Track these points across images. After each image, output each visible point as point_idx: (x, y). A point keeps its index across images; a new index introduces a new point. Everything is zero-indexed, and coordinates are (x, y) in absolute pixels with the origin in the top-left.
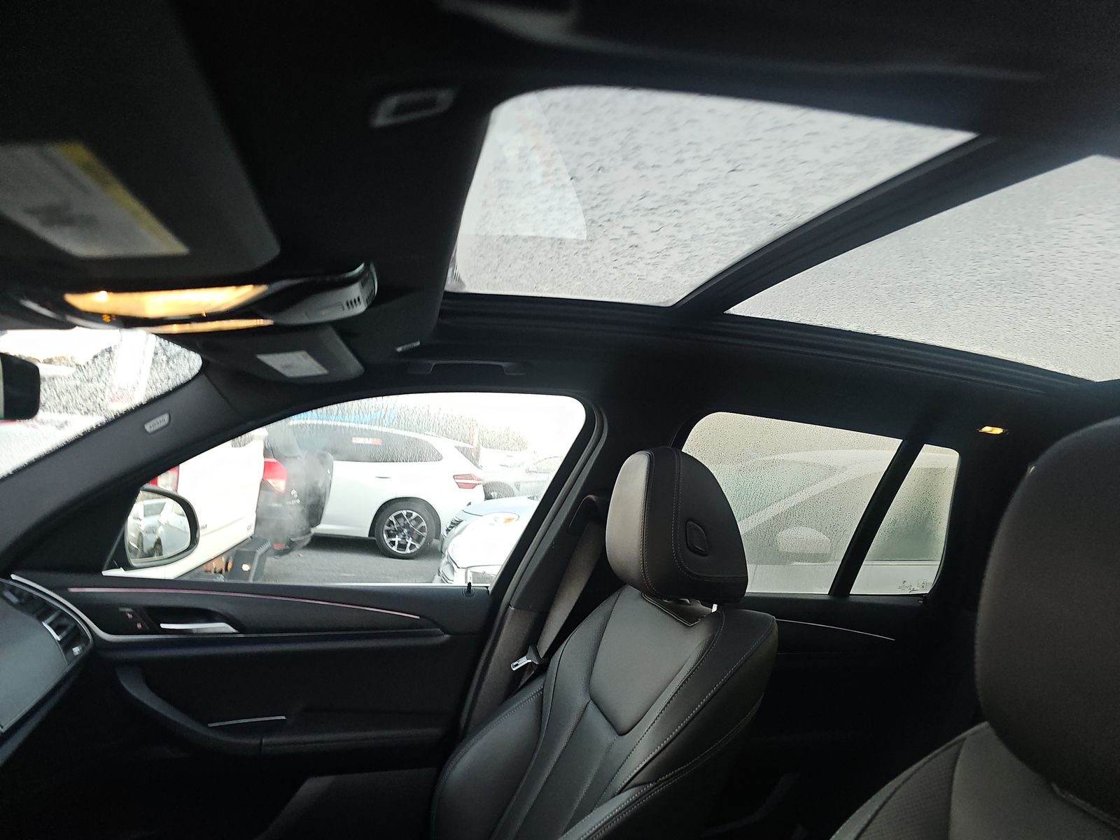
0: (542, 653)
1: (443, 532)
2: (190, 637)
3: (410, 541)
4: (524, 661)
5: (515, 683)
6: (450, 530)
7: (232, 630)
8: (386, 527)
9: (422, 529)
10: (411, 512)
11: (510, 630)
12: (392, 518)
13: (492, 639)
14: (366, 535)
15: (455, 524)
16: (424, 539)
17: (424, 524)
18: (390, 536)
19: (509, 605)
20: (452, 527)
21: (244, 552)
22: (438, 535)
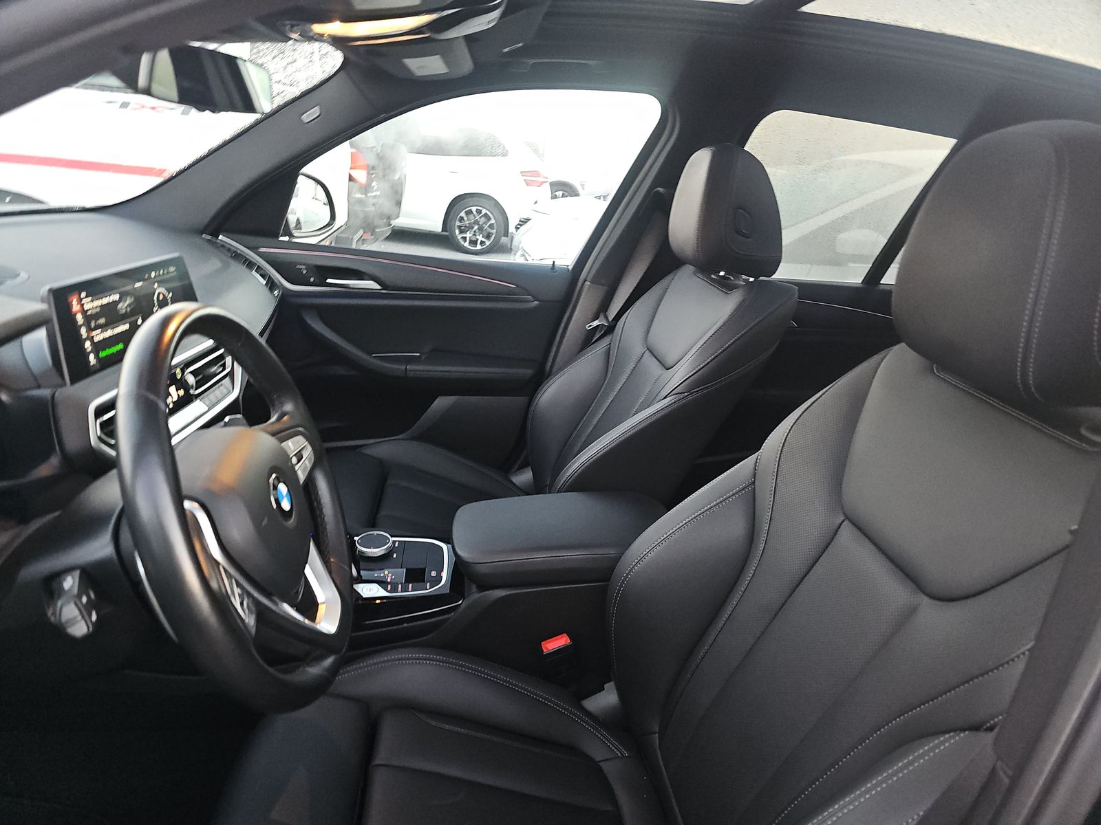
0: (610, 319)
1: (512, 229)
2: (347, 290)
3: (480, 238)
4: (596, 323)
5: (589, 339)
6: (519, 228)
7: (378, 287)
8: (458, 223)
9: (491, 226)
10: (481, 208)
11: (586, 301)
12: (463, 214)
13: (571, 307)
14: (440, 230)
15: (524, 222)
16: (494, 236)
17: (493, 221)
18: (461, 232)
19: (585, 280)
20: (521, 225)
21: (343, 238)
22: (506, 234)
